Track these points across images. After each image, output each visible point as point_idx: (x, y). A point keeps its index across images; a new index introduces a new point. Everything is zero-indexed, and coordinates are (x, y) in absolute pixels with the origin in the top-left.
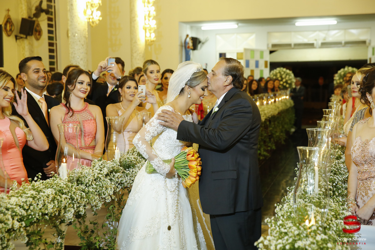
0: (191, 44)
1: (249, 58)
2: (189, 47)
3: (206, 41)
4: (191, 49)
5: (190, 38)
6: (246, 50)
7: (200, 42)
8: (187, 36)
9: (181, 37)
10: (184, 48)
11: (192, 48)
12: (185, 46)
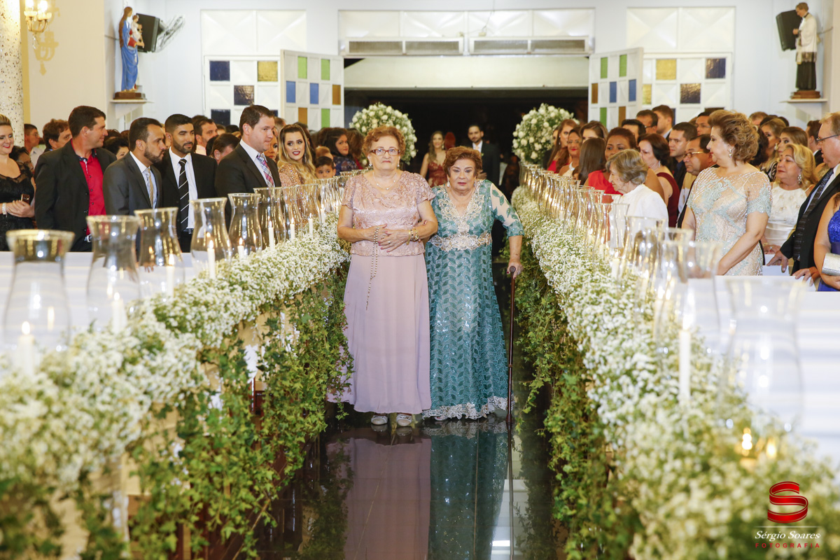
0: (137, 35)
1: (294, 77)
2: (132, 43)
3: (177, 26)
4: (140, 48)
5: (134, 18)
6: (286, 54)
7: (160, 30)
8: (128, 10)
9: (109, 15)
10: (118, 43)
11: (142, 44)
12: (121, 37)
